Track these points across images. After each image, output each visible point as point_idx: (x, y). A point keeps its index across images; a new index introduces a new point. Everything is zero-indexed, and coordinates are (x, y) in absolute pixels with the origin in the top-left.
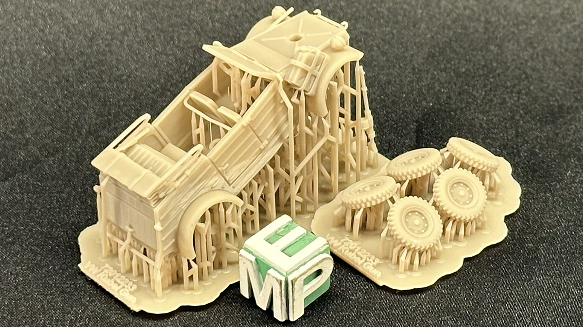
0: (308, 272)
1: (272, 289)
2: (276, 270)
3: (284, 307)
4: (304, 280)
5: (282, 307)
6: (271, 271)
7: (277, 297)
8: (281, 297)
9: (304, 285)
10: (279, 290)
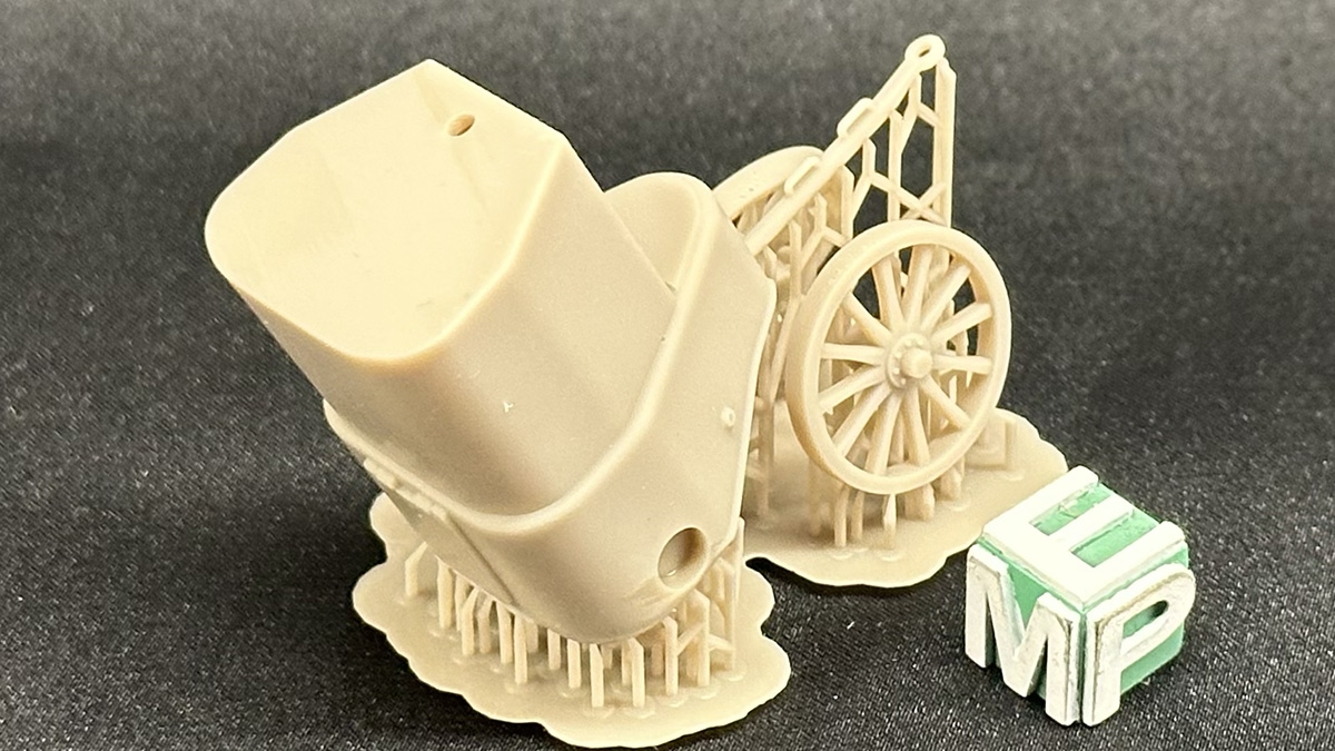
0: (1135, 606)
1: (1046, 644)
2: (1059, 598)
3: (1073, 691)
4: (1125, 625)
5: (1067, 689)
6: (1045, 600)
7: (1057, 664)
8: (1068, 663)
9: (1124, 637)
10: (1063, 646)
